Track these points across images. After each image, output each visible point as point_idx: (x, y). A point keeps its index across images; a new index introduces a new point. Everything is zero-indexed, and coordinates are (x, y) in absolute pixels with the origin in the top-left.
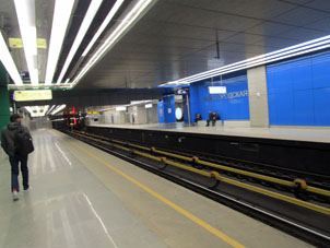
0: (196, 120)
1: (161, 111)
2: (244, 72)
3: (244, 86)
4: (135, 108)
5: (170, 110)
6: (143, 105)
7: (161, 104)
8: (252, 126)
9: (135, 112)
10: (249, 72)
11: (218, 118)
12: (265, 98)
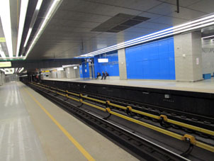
0: (98, 76)
1: (81, 71)
2: (116, 51)
3: (116, 58)
4: (68, 69)
5: (86, 71)
6: (73, 67)
7: (81, 66)
8: (121, 79)
9: (68, 71)
10: (119, 51)
11: (108, 75)
12: (125, 65)
